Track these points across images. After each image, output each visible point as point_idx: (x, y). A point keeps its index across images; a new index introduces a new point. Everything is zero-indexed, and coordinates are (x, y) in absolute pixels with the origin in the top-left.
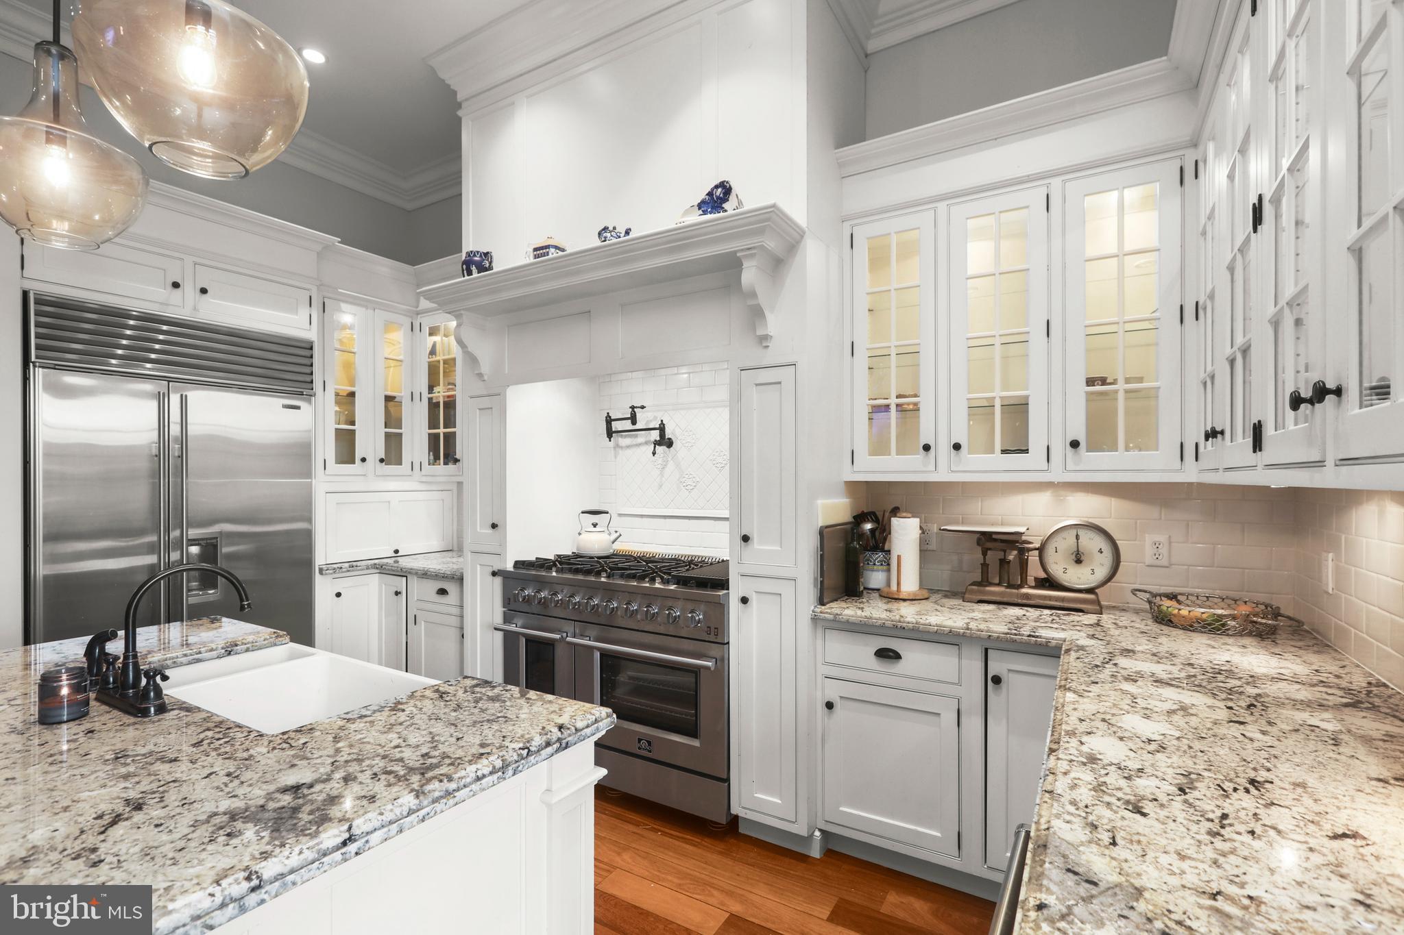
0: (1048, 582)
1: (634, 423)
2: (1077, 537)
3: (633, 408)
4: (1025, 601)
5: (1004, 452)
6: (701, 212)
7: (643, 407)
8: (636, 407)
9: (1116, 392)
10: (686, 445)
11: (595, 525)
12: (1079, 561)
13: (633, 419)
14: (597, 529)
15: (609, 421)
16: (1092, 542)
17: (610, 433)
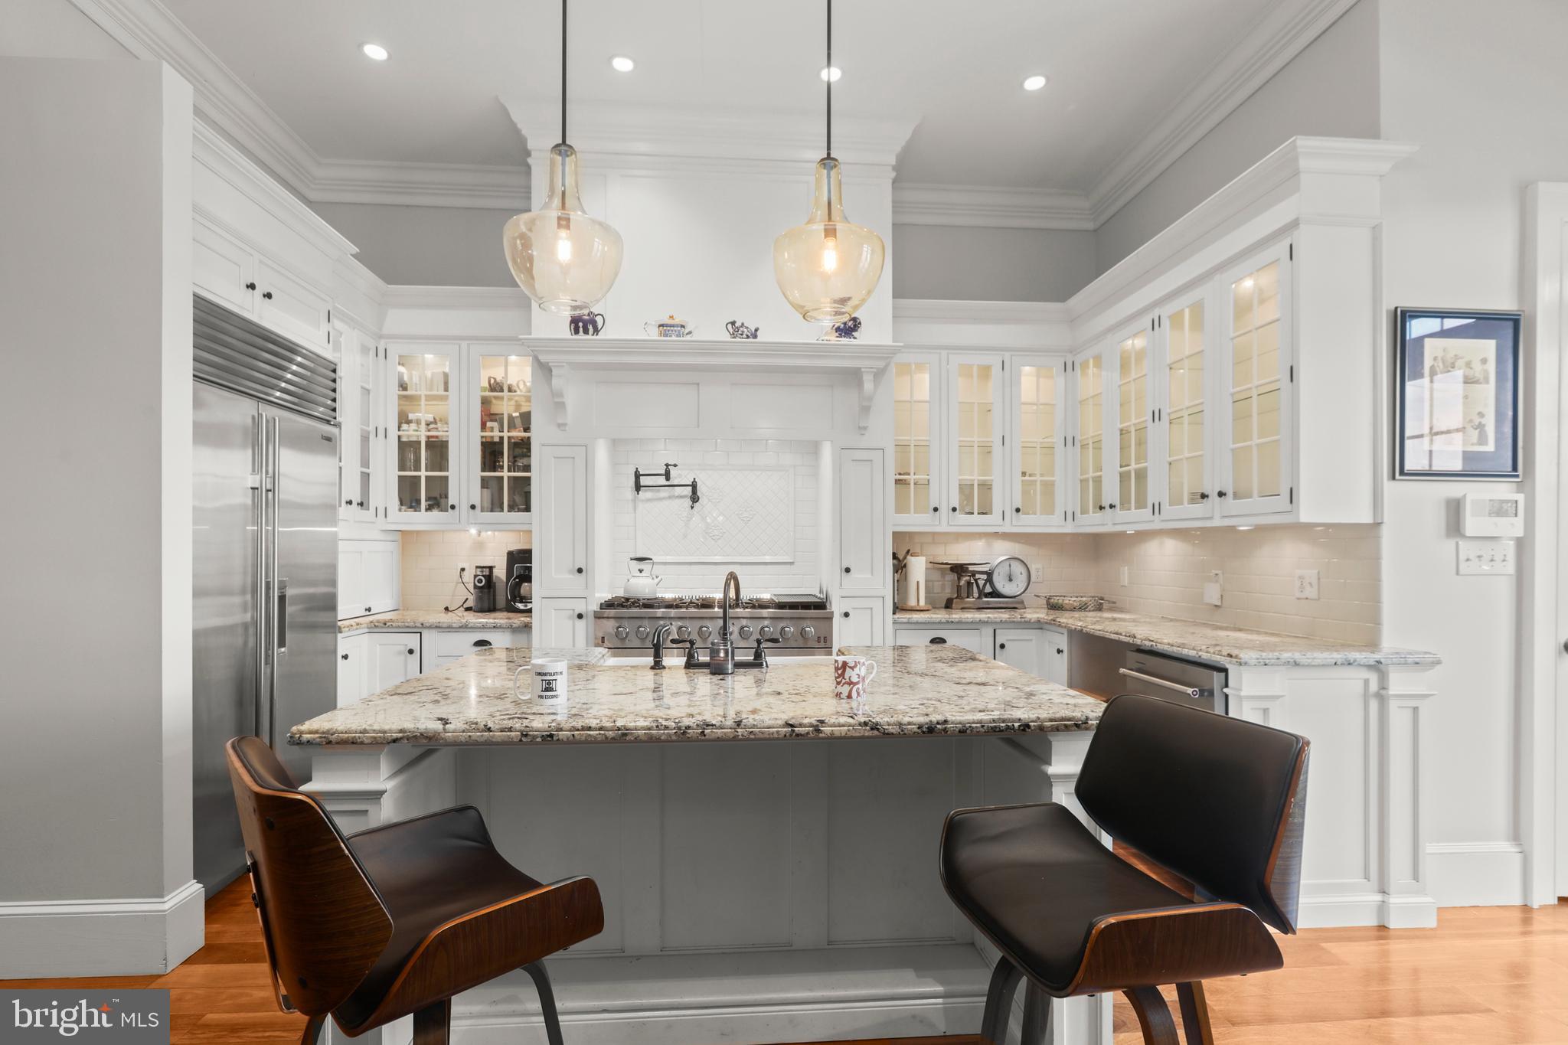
0: (995, 594)
1: (668, 479)
2: (1010, 566)
3: (667, 465)
4: (987, 606)
5: (979, 514)
6: (837, 334)
7: (675, 466)
8: (670, 465)
9: (1036, 481)
10: (714, 501)
11: (641, 571)
12: (1011, 580)
13: (667, 476)
14: (643, 574)
15: (638, 475)
16: (1018, 568)
17: (638, 487)
